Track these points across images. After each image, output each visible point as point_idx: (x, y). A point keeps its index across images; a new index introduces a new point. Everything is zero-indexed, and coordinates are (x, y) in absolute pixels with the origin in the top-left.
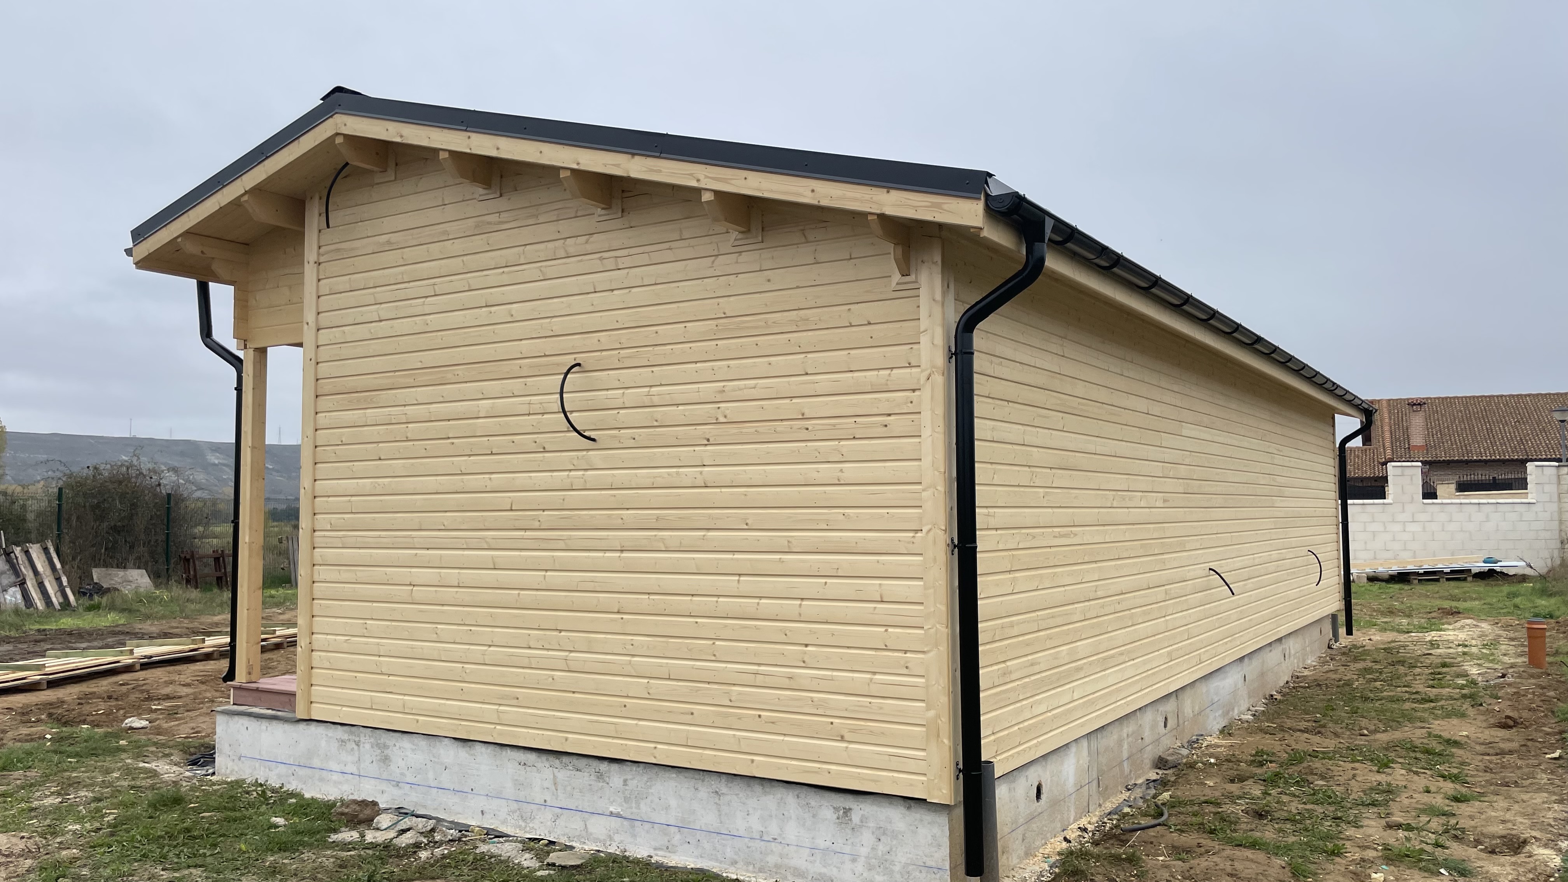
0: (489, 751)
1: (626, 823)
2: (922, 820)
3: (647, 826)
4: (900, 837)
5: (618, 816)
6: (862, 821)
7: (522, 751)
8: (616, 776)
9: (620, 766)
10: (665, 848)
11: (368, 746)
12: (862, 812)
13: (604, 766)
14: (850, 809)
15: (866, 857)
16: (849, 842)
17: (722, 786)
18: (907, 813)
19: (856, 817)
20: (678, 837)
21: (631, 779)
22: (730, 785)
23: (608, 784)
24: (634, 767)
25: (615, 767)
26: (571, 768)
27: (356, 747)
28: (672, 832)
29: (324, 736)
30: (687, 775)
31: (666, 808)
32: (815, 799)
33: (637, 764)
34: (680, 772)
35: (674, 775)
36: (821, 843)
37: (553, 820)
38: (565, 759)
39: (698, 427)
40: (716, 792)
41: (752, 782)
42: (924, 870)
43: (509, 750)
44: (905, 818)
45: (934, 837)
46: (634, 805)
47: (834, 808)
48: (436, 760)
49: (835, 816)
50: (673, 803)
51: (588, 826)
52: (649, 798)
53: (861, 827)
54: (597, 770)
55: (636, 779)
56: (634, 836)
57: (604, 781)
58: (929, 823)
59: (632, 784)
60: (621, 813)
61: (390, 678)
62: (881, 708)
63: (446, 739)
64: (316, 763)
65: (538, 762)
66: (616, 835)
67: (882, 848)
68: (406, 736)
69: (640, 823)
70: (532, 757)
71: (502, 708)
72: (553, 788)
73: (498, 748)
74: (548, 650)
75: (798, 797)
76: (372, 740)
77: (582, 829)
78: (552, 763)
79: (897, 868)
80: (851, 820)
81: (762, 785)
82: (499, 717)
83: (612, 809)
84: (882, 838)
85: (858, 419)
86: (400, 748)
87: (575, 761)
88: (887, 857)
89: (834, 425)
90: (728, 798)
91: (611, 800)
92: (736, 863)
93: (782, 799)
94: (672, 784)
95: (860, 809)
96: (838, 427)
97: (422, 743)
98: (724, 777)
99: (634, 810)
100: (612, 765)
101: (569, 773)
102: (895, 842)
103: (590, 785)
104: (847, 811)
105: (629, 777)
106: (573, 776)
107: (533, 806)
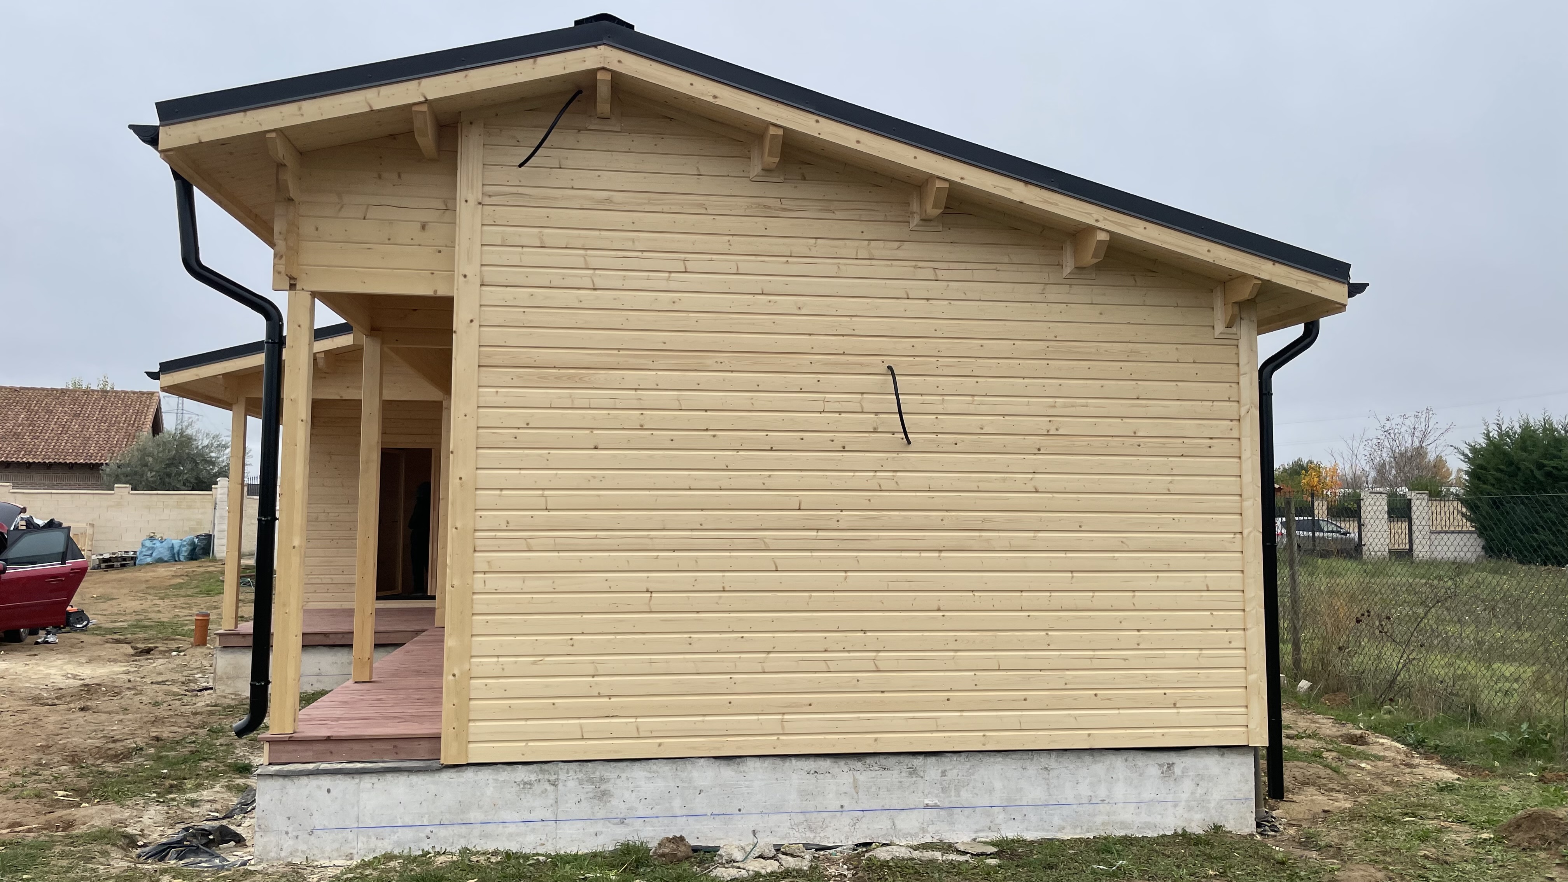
0: (766, 765)
1: (942, 812)
2: (1232, 763)
3: (967, 812)
4: (1216, 779)
5: (935, 807)
6: (1183, 773)
7: (812, 759)
8: (932, 769)
9: (937, 758)
10: (987, 829)
11: (571, 784)
12: (1183, 765)
13: (918, 762)
14: (1173, 764)
15: (1186, 801)
16: (1172, 791)
17: (1052, 762)
18: (1221, 759)
19: (1177, 770)
20: (1002, 816)
21: (951, 770)
22: (1060, 760)
23: (922, 777)
24: (955, 757)
25: (932, 760)
26: (877, 768)
27: (550, 788)
28: (996, 813)
29: (491, 781)
30: (1014, 756)
31: (990, 791)
32: (1141, 760)
33: (958, 755)
34: (1007, 755)
35: (1000, 759)
36: (1147, 796)
37: (851, 824)
38: (869, 760)
39: (1026, 437)
40: (1046, 768)
41: (1082, 754)
42: (1235, 802)
43: (794, 761)
44: (1219, 763)
45: (1242, 775)
46: (953, 793)
47: (1159, 765)
48: (686, 785)
49: (1160, 772)
50: (998, 785)
51: (897, 823)
52: (971, 786)
53: (1182, 777)
54: (910, 766)
55: (956, 769)
56: (952, 823)
57: (918, 776)
58: (1239, 765)
59: (952, 774)
60: (939, 804)
61: (612, 700)
62: (1208, 677)
63: (702, 760)
64: (475, 815)
65: (833, 768)
66: (930, 826)
67: (1200, 791)
68: (637, 764)
69: (960, 810)
70: (827, 763)
71: (786, 717)
72: (853, 791)
73: (778, 761)
74: (849, 651)
75: (1126, 760)
76: (580, 775)
77: (889, 827)
78: (851, 766)
79: (1212, 805)
80: (1173, 773)
81: (1092, 755)
82: (783, 728)
83: (927, 801)
84: (1200, 783)
85: (1186, 440)
86: (628, 779)
87: (883, 760)
88: (1205, 797)
89: (1164, 444)
90: (1056, 772)
91: (926, 792)
92: (1063, 828)
93: (1111, 764)
94: (998, 767)
95: (1181, 762)
96: (1167, 445)
97: (666, 769)
98: (1054, 754)
99: (953, 798)
100: (928, 758)
101: (873, 774)
102: (1211, 784)
103: (901, 782)
104: (1170, 766)
105: (948, 768)
106: (879, 776)
107: (824, 815)
